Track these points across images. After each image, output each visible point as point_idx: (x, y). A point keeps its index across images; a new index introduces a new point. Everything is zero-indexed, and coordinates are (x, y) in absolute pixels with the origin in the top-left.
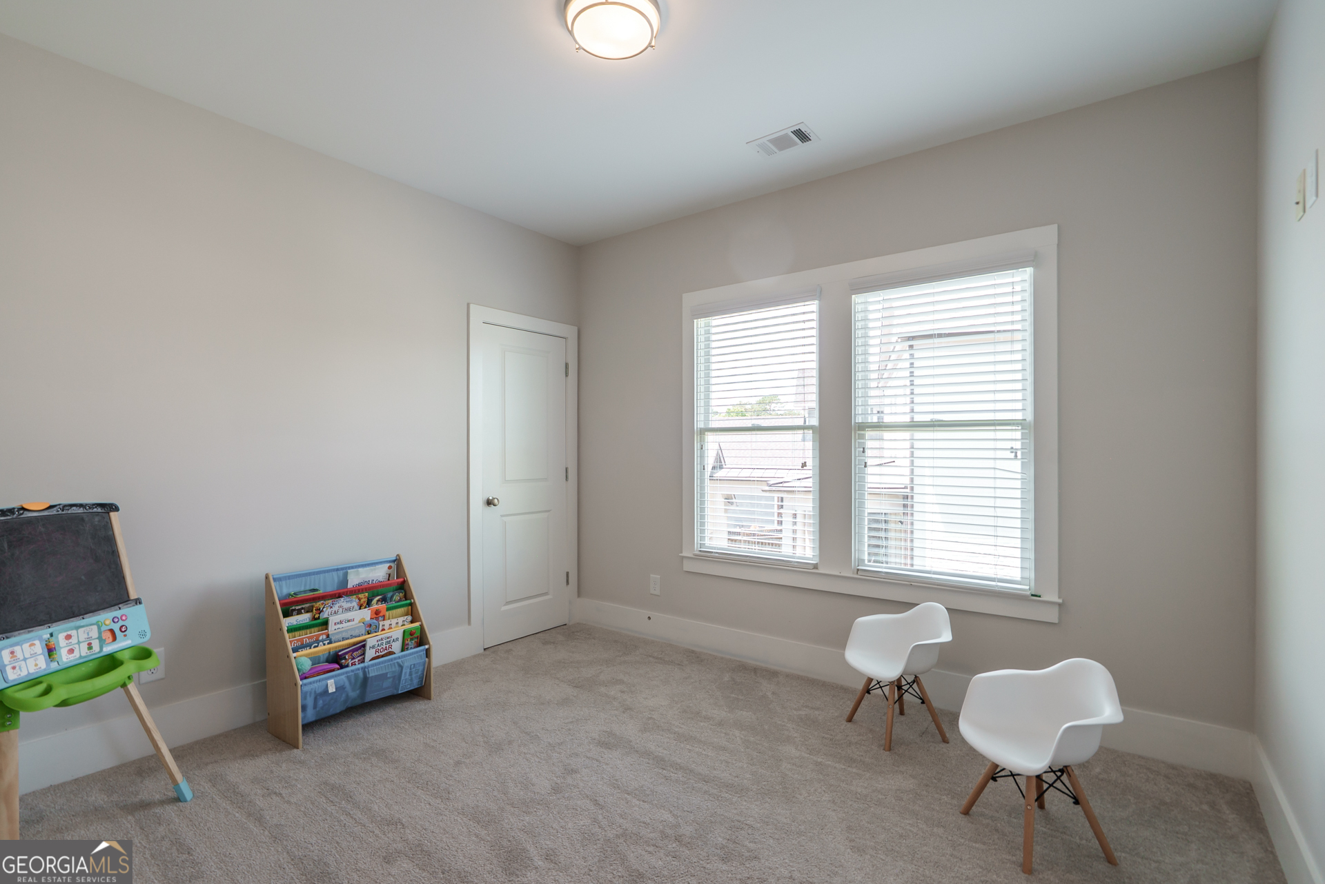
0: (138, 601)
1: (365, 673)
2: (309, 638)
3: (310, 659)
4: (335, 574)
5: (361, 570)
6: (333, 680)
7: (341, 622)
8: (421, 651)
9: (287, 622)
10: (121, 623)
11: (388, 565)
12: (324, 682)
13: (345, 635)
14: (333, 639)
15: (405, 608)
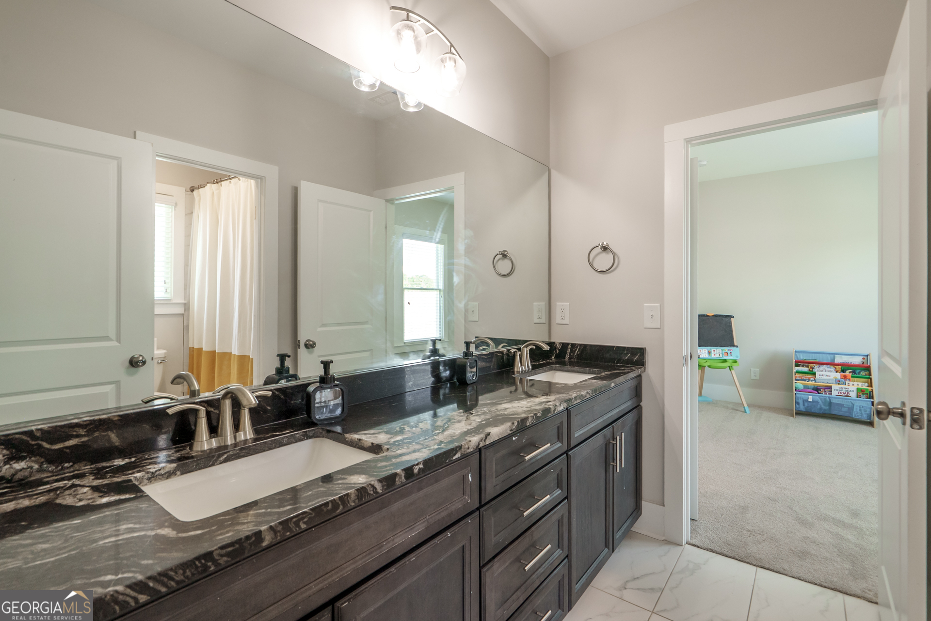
0: (737, 346)
1: (830, 400)
2: (805, 377)
3: (804, 386)
4: (828, 356)
5: (843, 356)
6: (811, 397)
7: (823, 375)
8: (869, 401)
9: (796, 369)
10: (730, 351)
11: (863, 357)
12: (807, 396)
13: (823, 381)
14: (817, 381)
15: (866, 380)
